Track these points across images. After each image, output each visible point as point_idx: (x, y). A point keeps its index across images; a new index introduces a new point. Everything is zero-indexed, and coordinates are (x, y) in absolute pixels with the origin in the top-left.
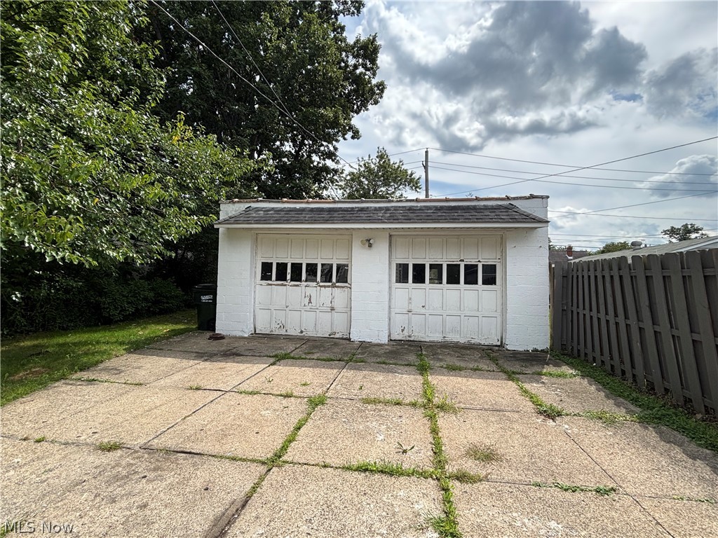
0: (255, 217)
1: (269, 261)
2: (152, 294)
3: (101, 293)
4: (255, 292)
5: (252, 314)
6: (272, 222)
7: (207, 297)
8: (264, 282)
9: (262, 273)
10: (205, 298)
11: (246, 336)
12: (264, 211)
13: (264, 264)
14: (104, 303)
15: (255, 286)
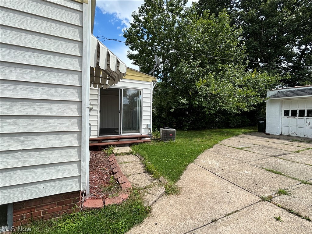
0: (282, 95)
1: (288, 109)
2: (241, 121)
3: (228, 119)
4: (281, 120)
5: (280, 128)
6: (290, 96)
7: (262, 122)
8: (285, 117)
9: (284, 114)
10: (261, 122)
11: (278, 135)
12: (286, 92)
13: (285, 111)
14: (230, 122)
15: (281, 119)
